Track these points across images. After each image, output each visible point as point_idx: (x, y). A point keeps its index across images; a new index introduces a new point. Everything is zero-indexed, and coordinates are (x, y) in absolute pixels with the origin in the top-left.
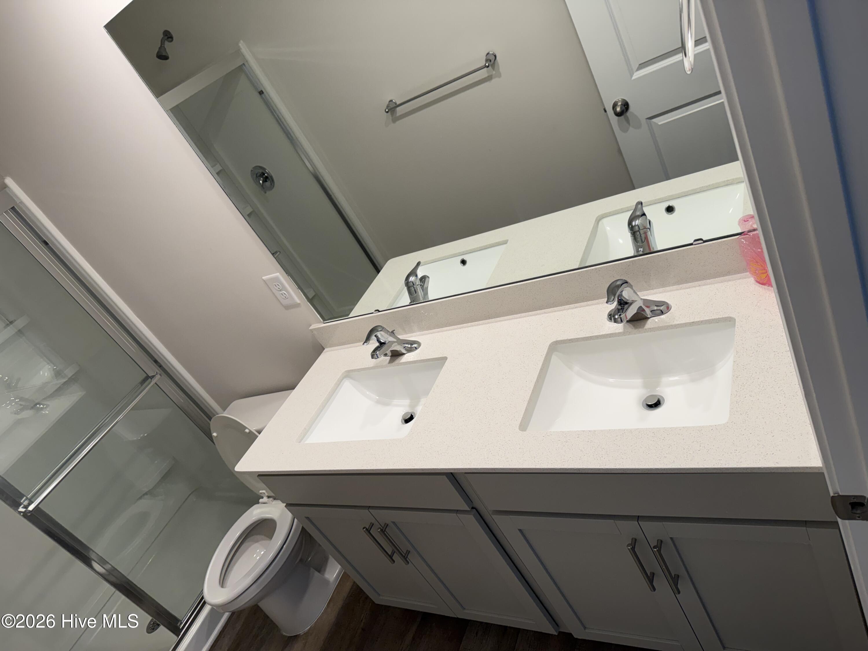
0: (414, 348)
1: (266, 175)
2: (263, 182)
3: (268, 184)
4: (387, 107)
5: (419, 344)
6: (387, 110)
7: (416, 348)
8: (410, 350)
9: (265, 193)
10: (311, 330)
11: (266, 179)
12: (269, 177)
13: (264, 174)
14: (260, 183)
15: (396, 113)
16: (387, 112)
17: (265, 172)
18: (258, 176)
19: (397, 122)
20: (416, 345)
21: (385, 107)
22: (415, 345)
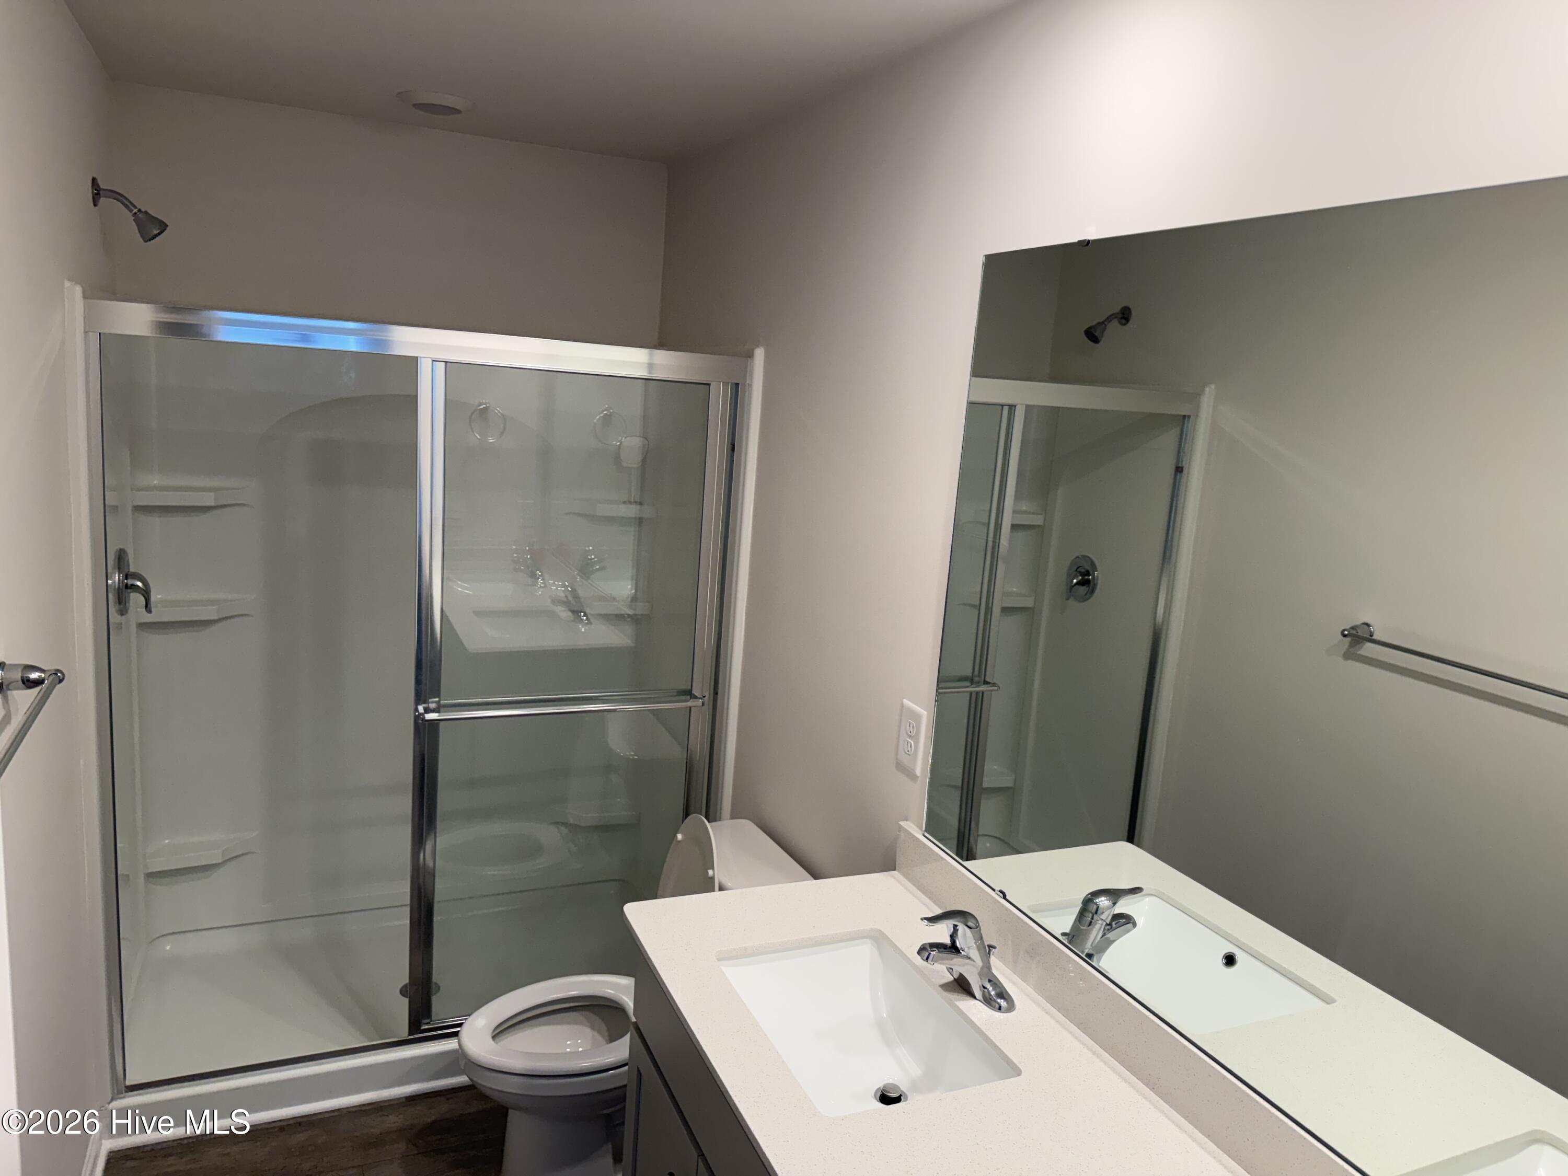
0: (997, 1006)
1: (1090, 577)
2: (1077, 583)
3: (1083, 590)
4: (1353, 628)
5: (1011, 1007)
6: (1346, 632)
7: (1000, 1008)
8: (988, 1001)
9: (1068, 599)
11: (1084, 583)
12: (1092, 584)
13: (1088, 574)
14: (1072, 582)
15: (1362, 647)
16: (1345, 636)
17: (1091, 572)
18: (1078, 570)
19: (1350, 662)
20: (1005, 1003)
21: (1348, 627)
22: (1003, 1003)
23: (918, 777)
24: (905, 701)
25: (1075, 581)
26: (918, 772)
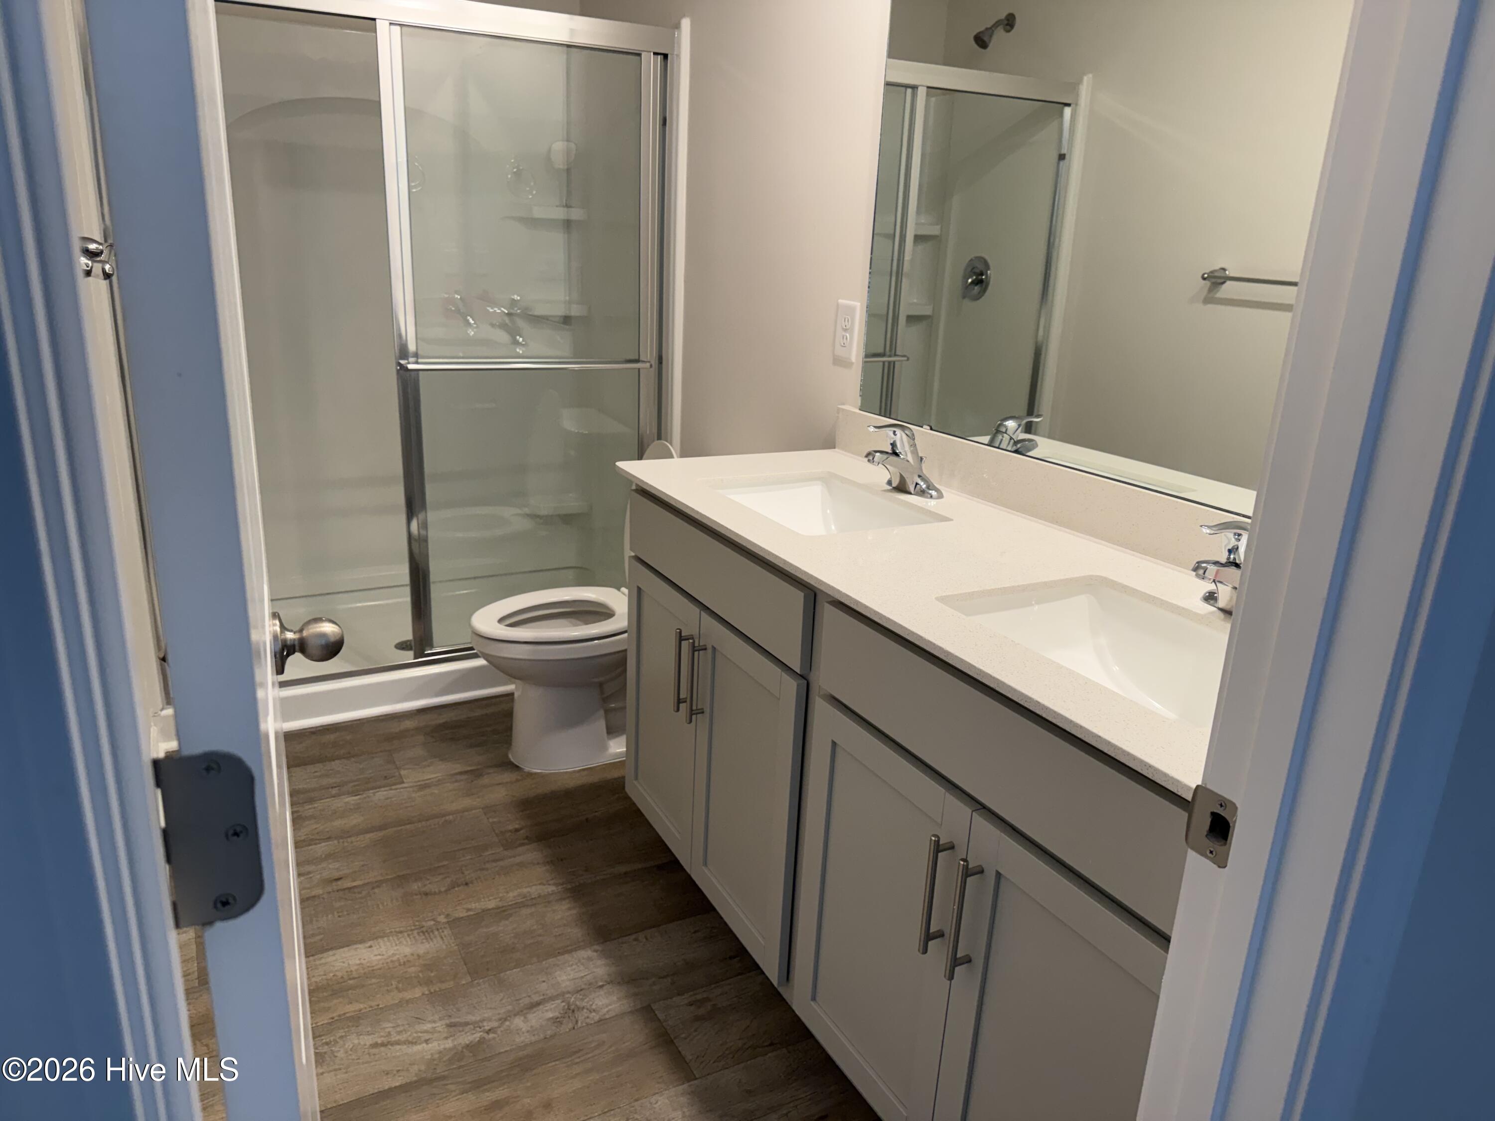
0: (929, 496)
1: (984, 277)
2: (972, 282)
3: (977, 288)
4: (1212, 272)
5: (940, 496)
6: (1206, 276)
7: (931, 497)
8: (922, 493)
9: (964, 297)
10: (839, 409)
11: (979, 282)
12: (984, 284)
13: (982, 274)
14: (967, 281)
15: (1218, 291)
16: (1204, 279)
17: (984, 272)
18: (973, 271)
19: (1210, 306)
20: (936, 493)
21: (1208, 271)
22: (934, 493)
23: (852, 363)
24: (840, 301)
25: (970, 281)
26: (853, 359)
